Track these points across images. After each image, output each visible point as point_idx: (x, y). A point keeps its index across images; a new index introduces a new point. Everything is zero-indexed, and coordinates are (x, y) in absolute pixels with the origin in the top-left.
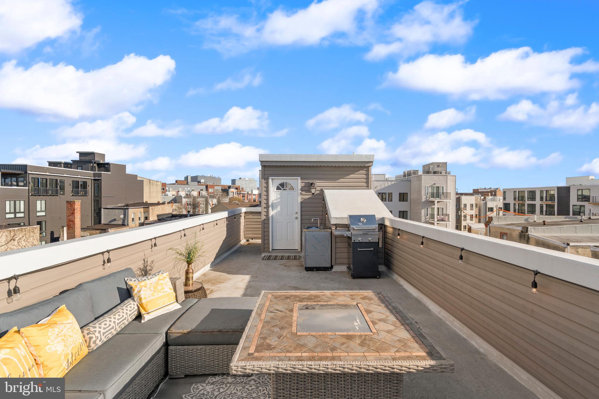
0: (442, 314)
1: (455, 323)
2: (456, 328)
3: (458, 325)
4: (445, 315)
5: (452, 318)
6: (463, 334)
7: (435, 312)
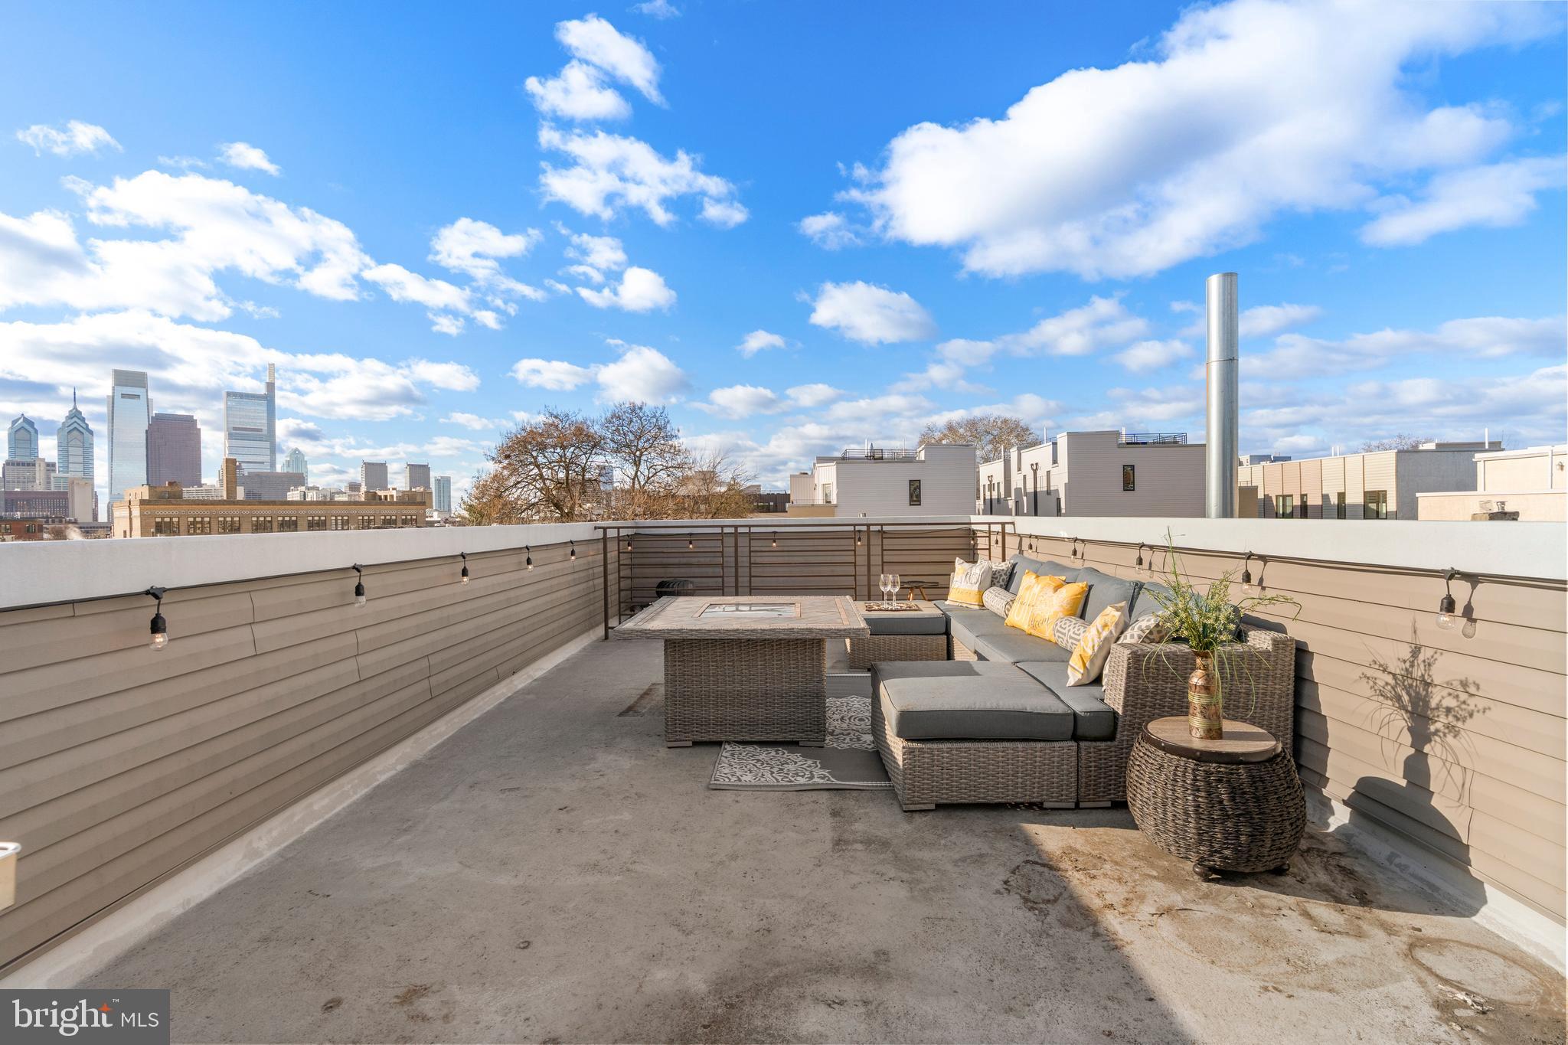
0: (261, 845)
1: (316, 807)
2: (335, 808)
3: (326, 801)
4: (275, 833)
5: (298, 811)
6: (355, 793)
7: (245, 869)
